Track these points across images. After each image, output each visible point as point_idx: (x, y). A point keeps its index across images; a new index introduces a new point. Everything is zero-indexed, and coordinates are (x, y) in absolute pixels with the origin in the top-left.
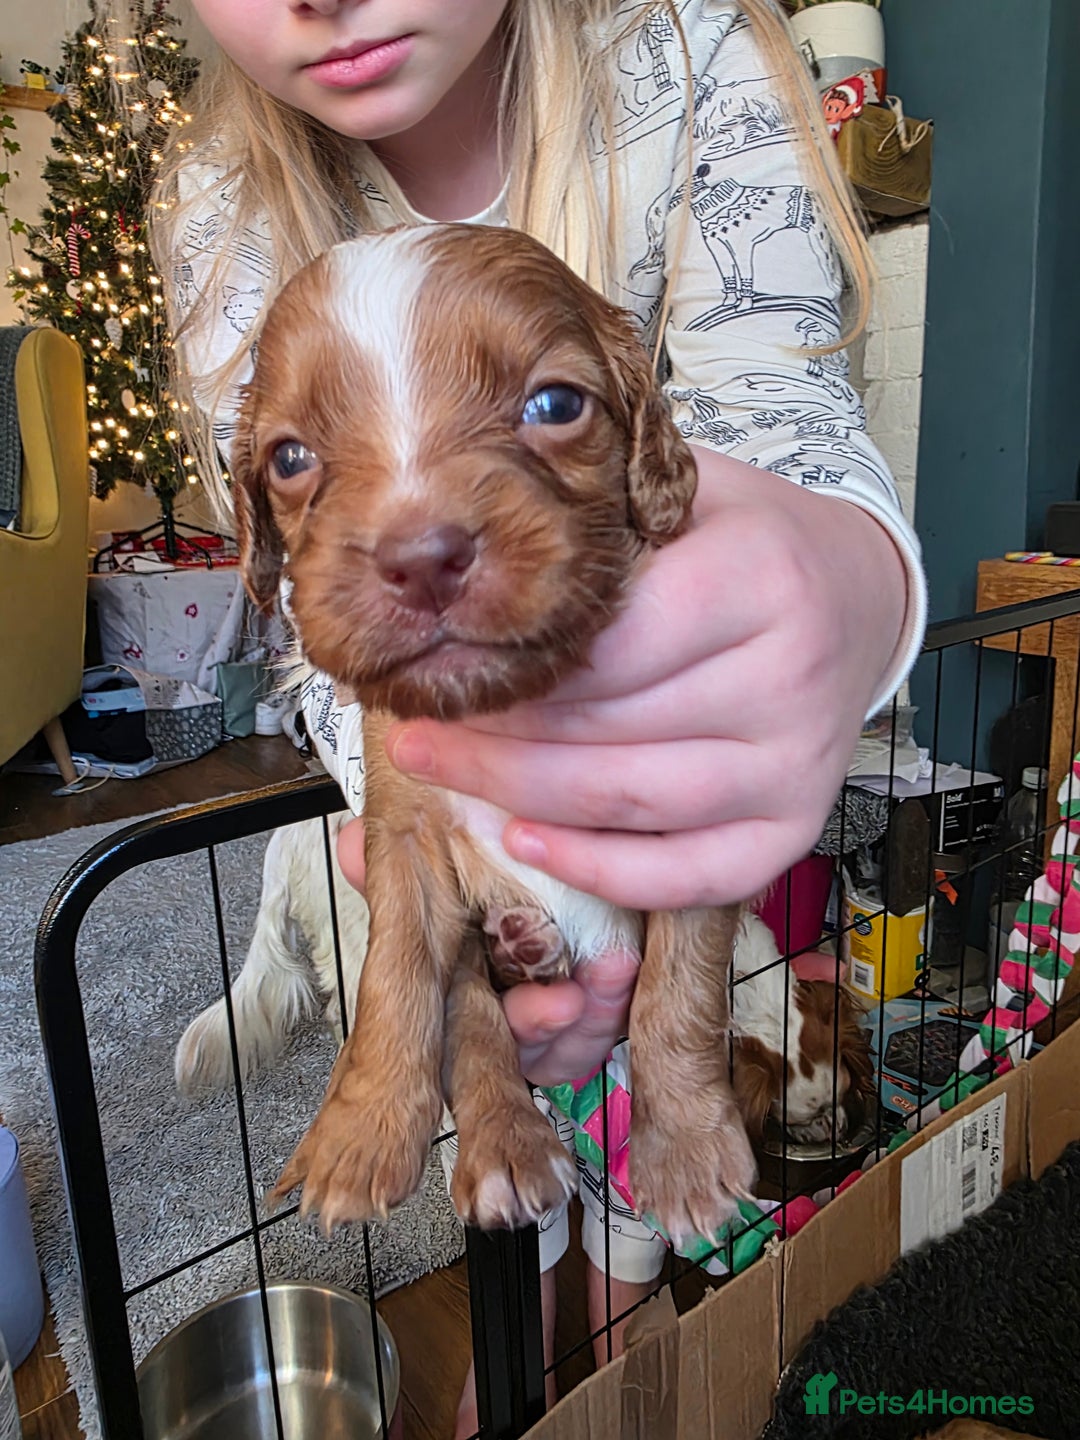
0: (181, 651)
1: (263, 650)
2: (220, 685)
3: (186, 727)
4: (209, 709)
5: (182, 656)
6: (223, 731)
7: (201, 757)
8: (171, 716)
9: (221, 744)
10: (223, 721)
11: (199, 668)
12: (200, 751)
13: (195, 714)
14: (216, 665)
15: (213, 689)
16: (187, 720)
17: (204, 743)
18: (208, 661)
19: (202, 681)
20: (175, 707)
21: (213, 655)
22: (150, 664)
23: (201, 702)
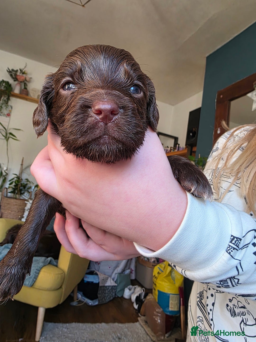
0: (110, 266)
1: (129, 270)
2: (117, 280)
3: (107, 291)
4: (113, 287)
5: (110, 268)
6: (115, 295)
7: (109, 302)
8: (104, 288)
9: (114, 299)
10: (116, 291)
11: (113, 273)
12: (109, 300)
13: (110, 288)
14: (117, 273)
15: (115, 280)
16: (108, 289)
17: (110, 297)
18: (116, 271)
19: (113, 277)
20: (106, 285)
21: (117, 271)
22: (101, 268)
23: (112, 285)
